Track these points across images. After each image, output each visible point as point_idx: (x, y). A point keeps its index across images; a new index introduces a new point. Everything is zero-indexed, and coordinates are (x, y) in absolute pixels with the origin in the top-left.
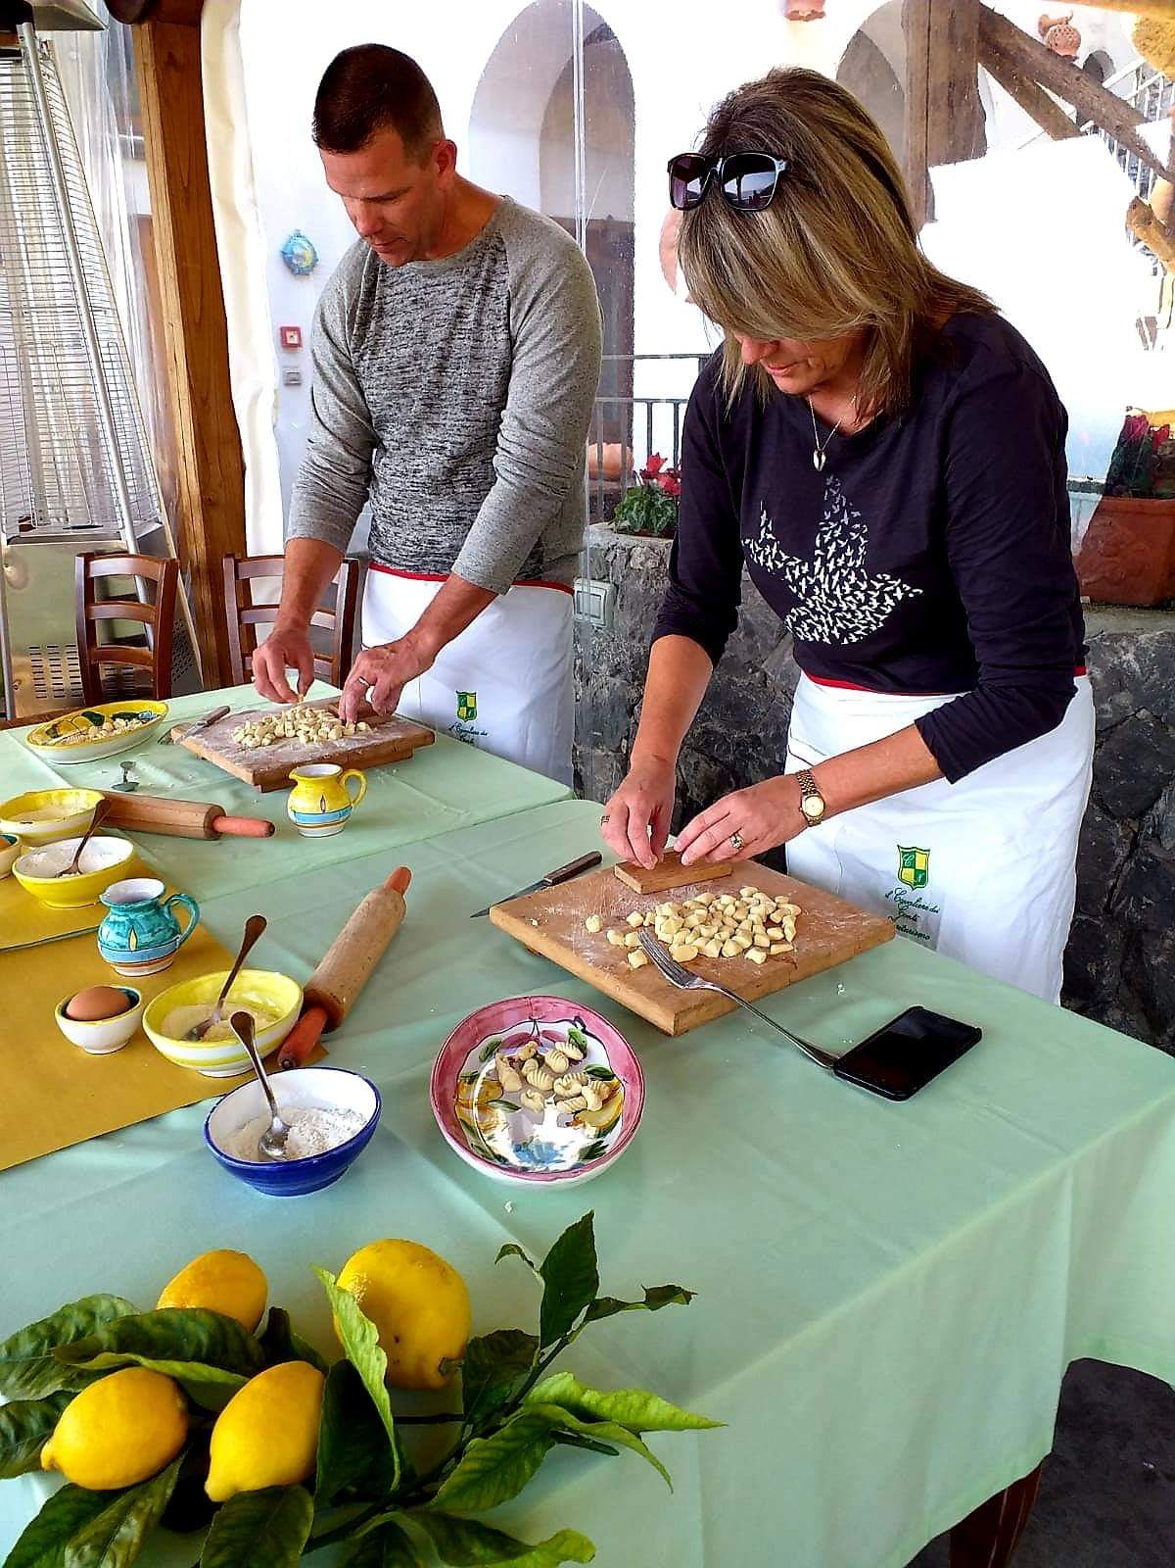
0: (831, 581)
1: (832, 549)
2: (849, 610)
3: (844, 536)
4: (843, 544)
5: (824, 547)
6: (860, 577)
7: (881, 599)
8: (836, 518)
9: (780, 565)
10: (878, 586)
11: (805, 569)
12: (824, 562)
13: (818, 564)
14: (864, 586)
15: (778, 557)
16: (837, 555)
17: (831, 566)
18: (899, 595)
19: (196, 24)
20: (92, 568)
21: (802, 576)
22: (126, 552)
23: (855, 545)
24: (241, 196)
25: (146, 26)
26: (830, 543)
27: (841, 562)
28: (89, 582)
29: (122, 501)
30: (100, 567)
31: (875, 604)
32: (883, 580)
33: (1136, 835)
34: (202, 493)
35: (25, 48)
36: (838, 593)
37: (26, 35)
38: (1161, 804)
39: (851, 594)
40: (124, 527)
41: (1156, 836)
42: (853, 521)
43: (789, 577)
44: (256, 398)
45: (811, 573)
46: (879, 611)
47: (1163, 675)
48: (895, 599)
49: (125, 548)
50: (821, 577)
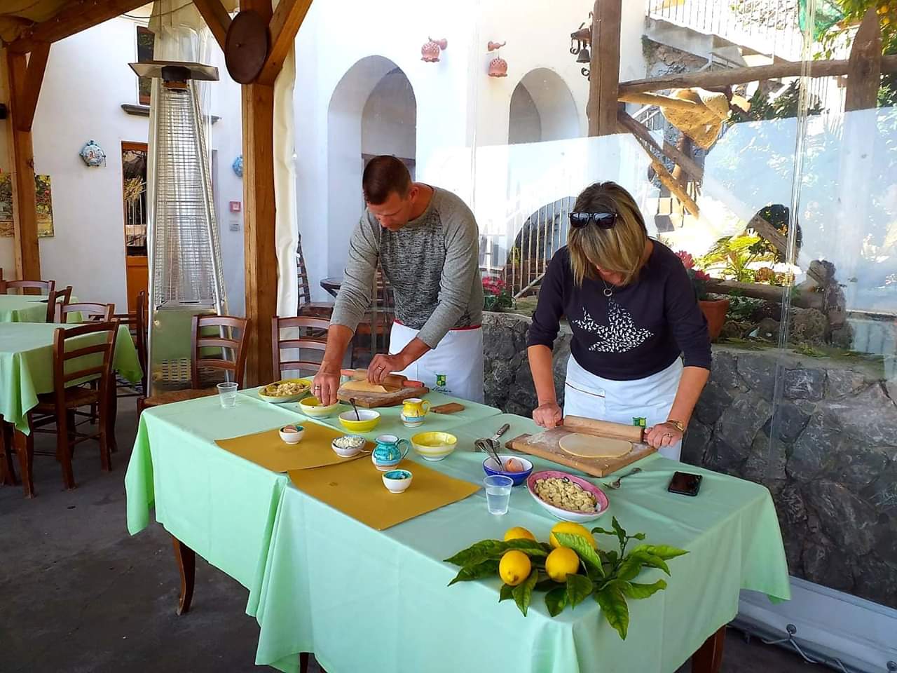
0: (619, 333)
1: (617, 322)
2: (627, 342)
3: (621, 316)
4: (621, 320)
5: (613, 322)
6: (633, 330)
7: (641, 338)
8: (615, 311)
9: (595, 329)
10: (640, 333)
11: (607, 330)
12: (615, 327)
13: (612, 327)
14: (634, 333)
15: (595, 326)
16: (619, 324)
17: (618, 328)
18: (647, 336)
19: (272, 86)
20: (200, 323)
21: (605, 332)
22: (216, 314)
23: (626, 320)
24: (288, 158)
25: (251, 86)
26: (615, 320)
27: (621, 326)
28: (199, 328)
29: (216, 290)
30: (206, 322)
31: (638, 339)
32: (642, 331)
33: (713, 431)
34: (258, 288)
35: (190, 90)
36: (623, 336)
37: (191, 84)
38: (722, 418)
39: (629, 336)
40: (216, 303)
41: (721, 431)
42: (622, 312)
43: (599, 332)
44: (288, 245)
45: (609, 330)
46: (639, 341)
47: (720, 367)
48: (645, 337)
49: (215, 312)
50: (615, 332)
